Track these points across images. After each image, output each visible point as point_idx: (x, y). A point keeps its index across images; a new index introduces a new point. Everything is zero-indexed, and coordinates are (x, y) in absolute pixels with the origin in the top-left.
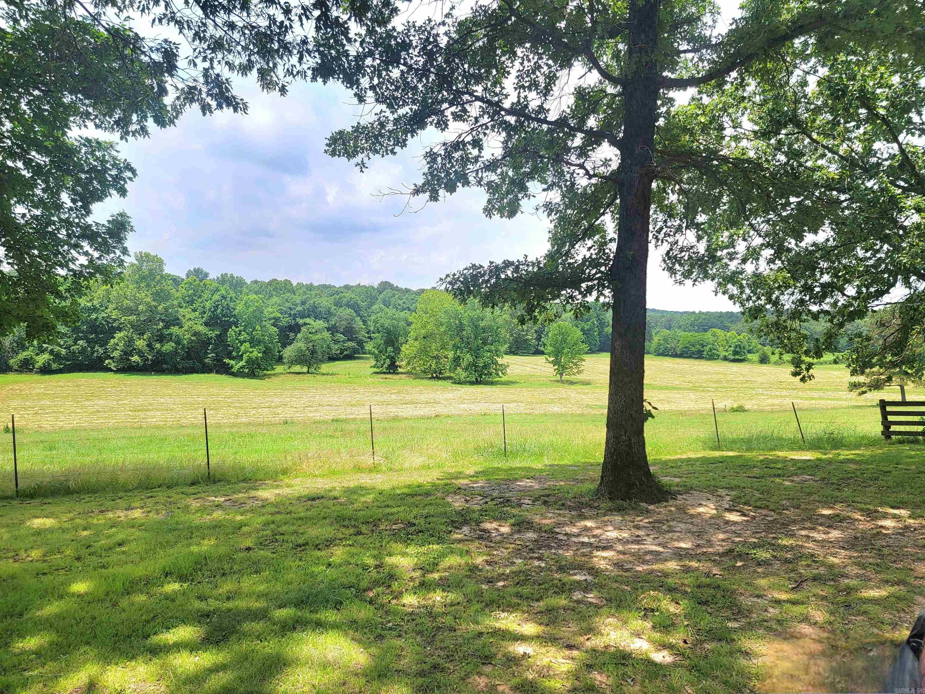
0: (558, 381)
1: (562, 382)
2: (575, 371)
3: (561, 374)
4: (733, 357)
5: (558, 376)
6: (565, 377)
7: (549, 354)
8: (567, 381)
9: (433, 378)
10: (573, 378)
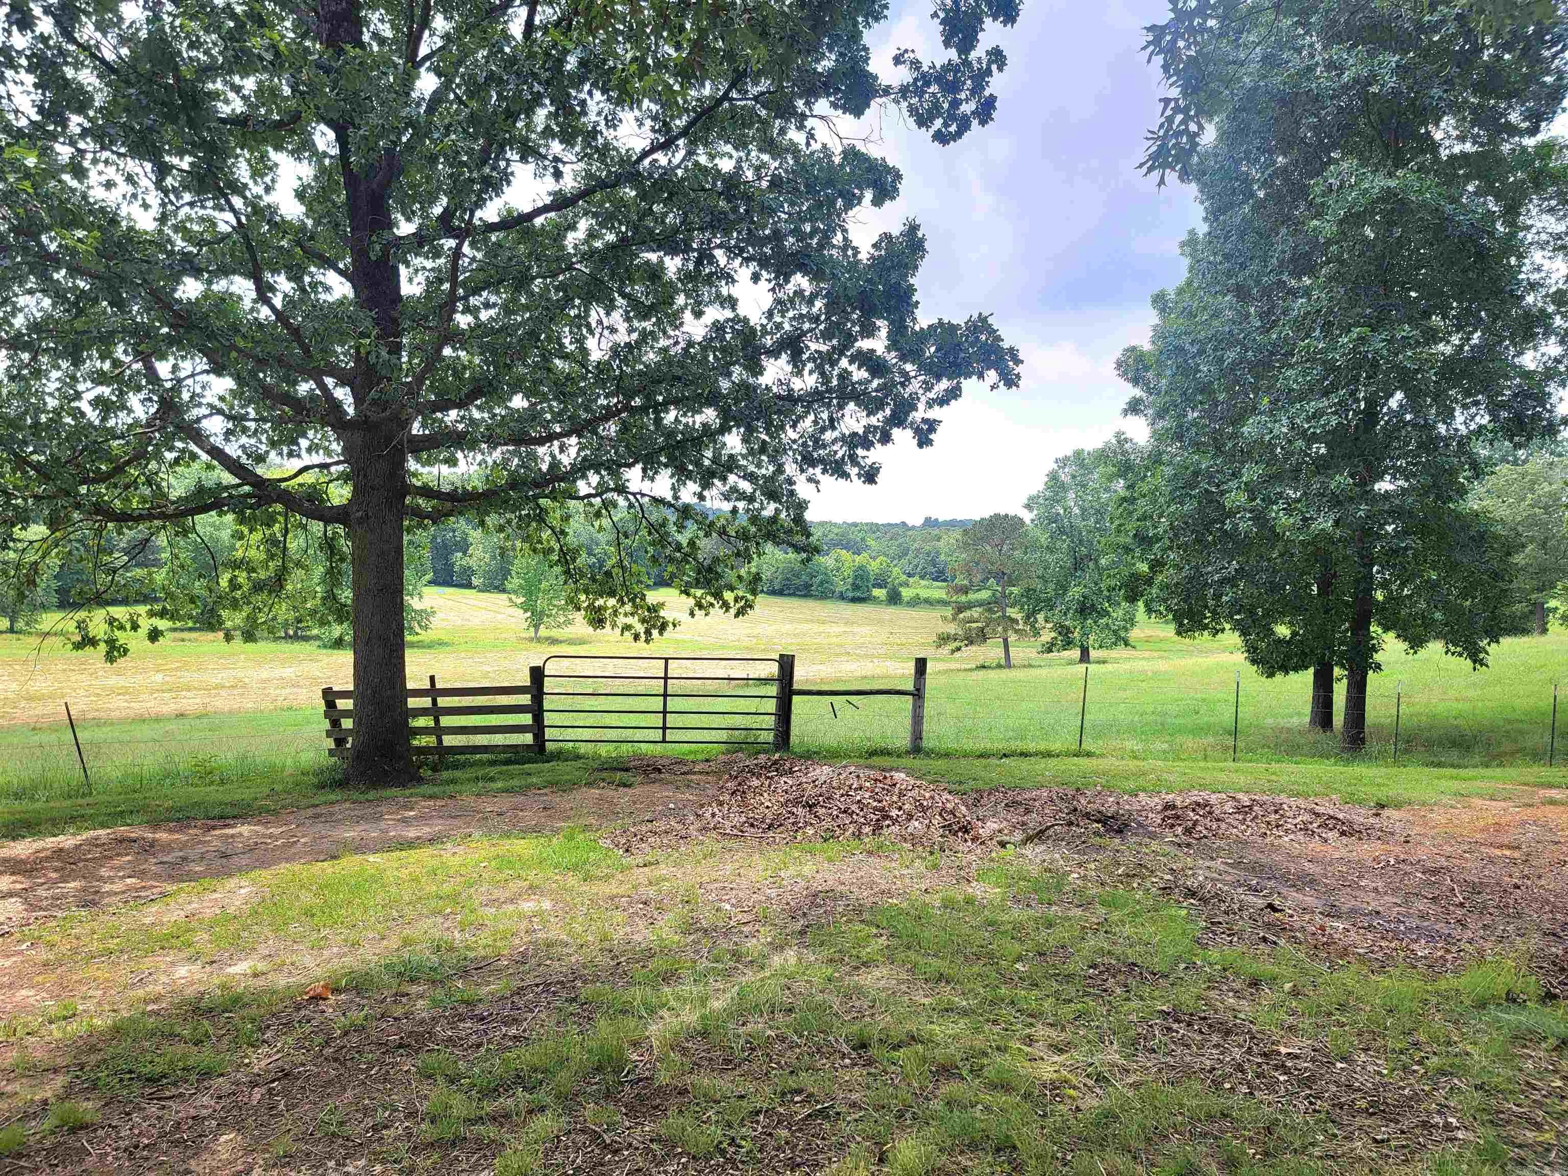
0: (531, 640)
1: (539, 640)
2: (562, 619)
3: (537, 627)
4: (851, 595)
5: (532, 629)
6: (543, 632)
7: (515, 592)
8: (547, 639)
9: (287, 637)
10: (555, 633)
